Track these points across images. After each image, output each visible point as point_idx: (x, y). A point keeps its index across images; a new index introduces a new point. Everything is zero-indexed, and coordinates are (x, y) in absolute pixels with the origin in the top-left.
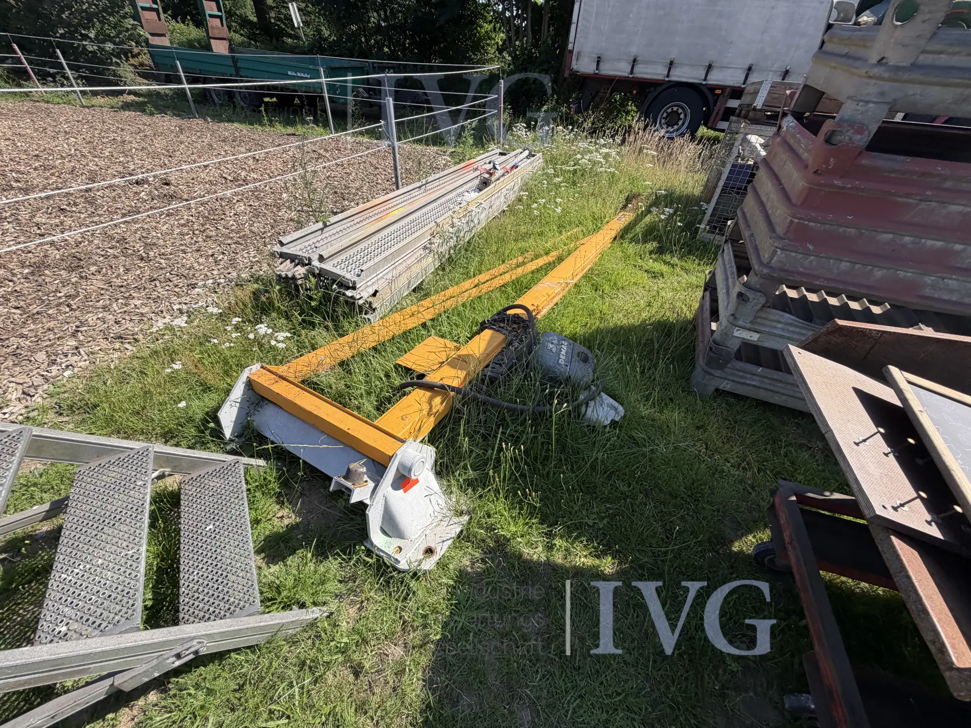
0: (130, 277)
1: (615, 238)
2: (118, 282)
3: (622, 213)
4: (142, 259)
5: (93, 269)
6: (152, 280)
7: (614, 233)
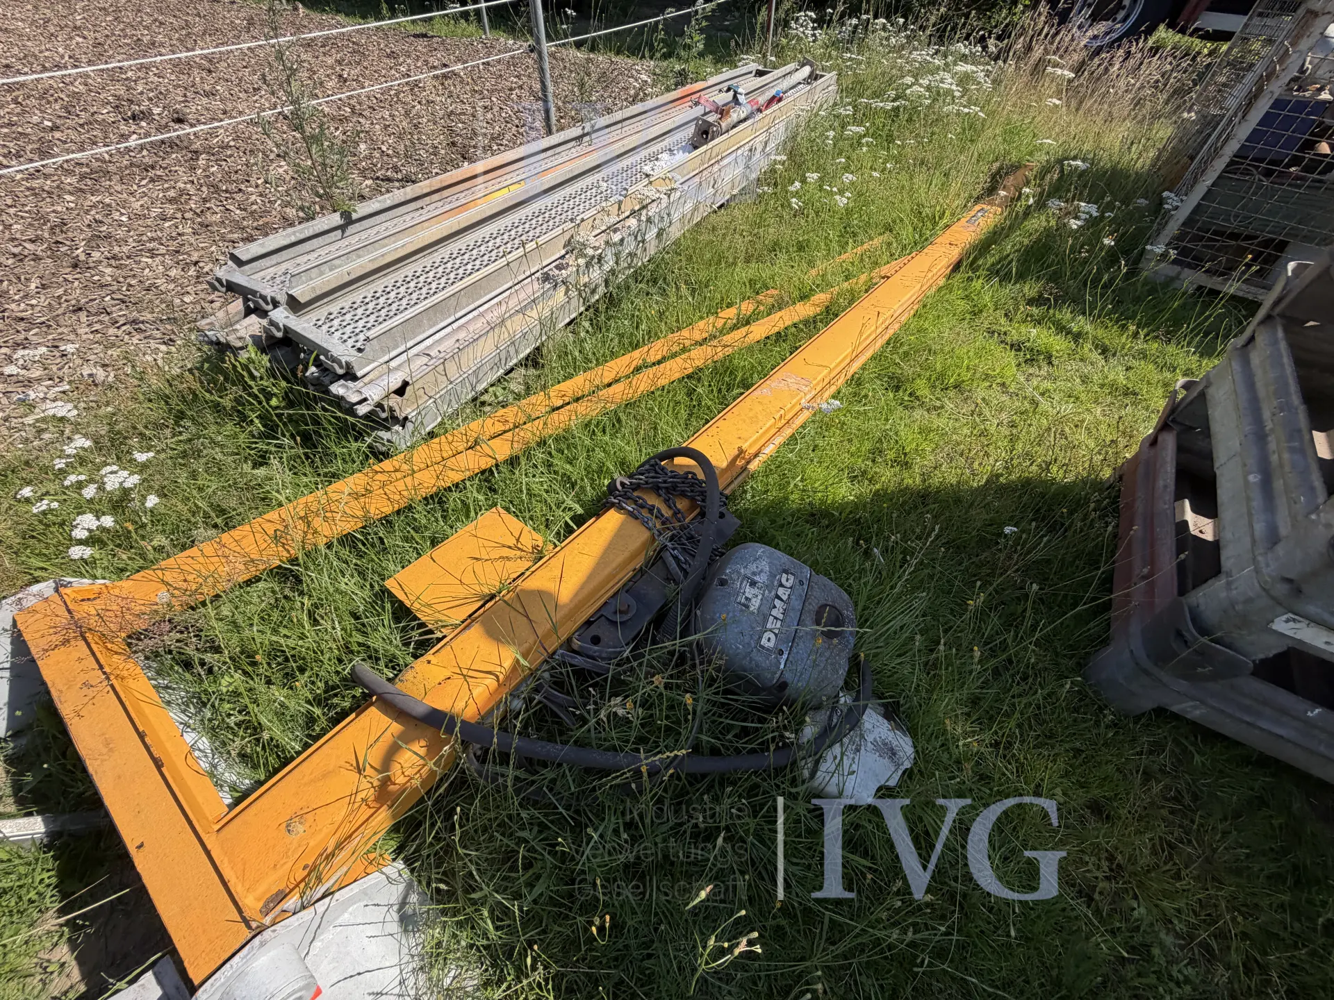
0: (42, 300)
1: (957, 267)
3: (977, 208)
4: (76, 265)
6: (77, 309)
7: (955, 254)
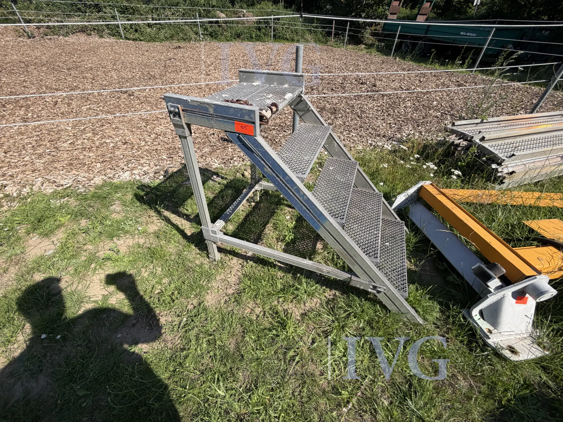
0: (352, 123)
2: (347, 124)
4: (359, 117)
5: (340, 115)
6: (361, 127)
